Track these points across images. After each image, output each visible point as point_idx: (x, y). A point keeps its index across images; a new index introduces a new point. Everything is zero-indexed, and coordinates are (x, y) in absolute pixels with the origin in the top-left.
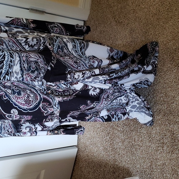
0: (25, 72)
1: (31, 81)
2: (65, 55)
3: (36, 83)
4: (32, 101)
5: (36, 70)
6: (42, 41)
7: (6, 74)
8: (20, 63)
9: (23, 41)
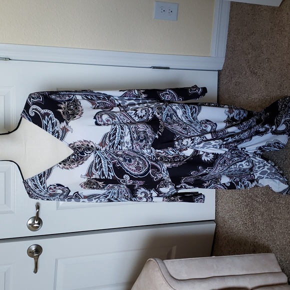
0: (135, 142)
1: (140, 149)
2: (174, 122)
3: (145, 151)
4: (142, 168)
5: (144, 139)
6: (151, 111)
7: (118, 144)
8: (130, 134)
9: (133, 114)
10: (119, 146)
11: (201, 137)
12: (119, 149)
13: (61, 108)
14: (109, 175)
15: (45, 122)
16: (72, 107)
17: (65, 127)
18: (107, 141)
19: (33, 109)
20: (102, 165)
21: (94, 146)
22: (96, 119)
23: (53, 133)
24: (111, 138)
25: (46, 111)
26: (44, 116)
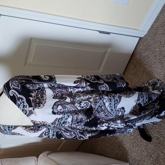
0: (74, 122)
1: (76, 126)
3: (78, 127)
6: (90, 104)
10: (63, 124)
11: (114, 122)
12: (63, 126)
13: (31, 96)
14: (52, 137)
15: (18, 102)
16: (39, 95)
17: (32, 110)
18: (57, 122)
19: (12, 92)
20: (49, 133)
21: (47, 124)
22: (53, 109)
23: (23, 110)
24: (60, 121)
25: (21, 96)
26: (19, 99)
